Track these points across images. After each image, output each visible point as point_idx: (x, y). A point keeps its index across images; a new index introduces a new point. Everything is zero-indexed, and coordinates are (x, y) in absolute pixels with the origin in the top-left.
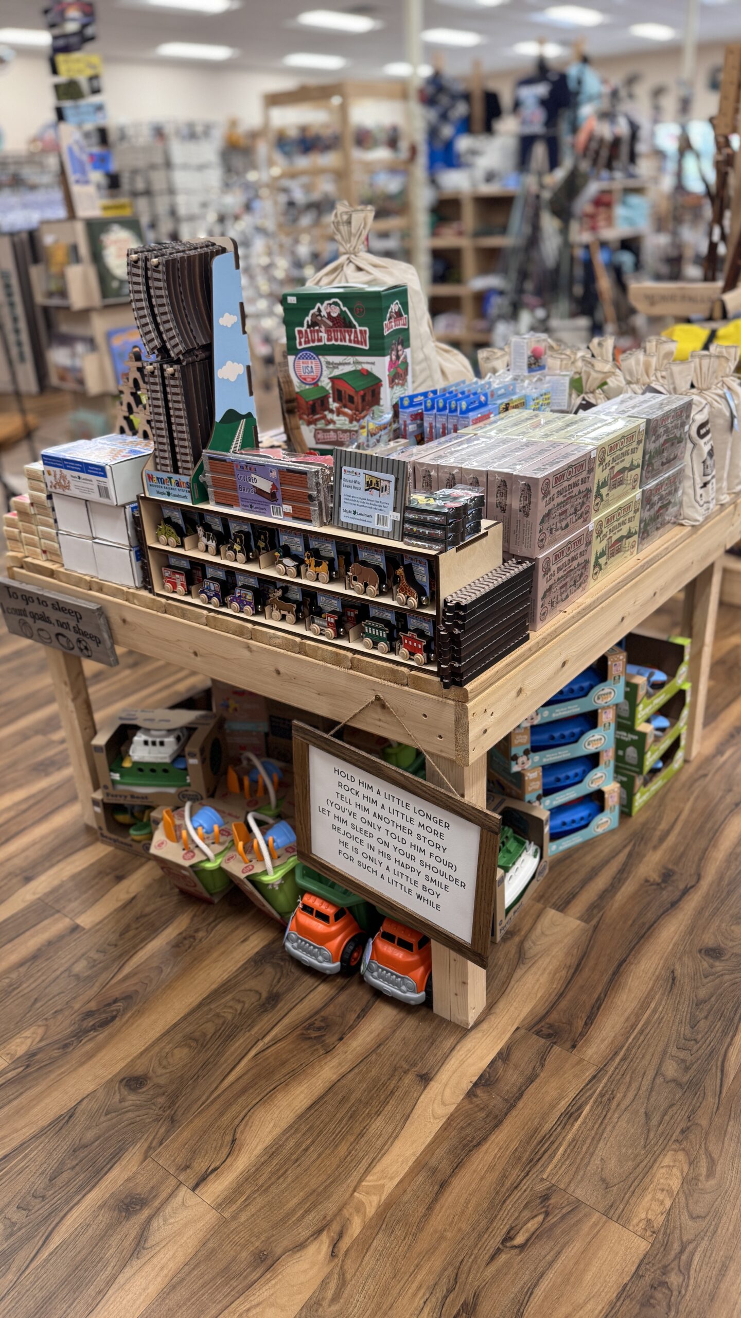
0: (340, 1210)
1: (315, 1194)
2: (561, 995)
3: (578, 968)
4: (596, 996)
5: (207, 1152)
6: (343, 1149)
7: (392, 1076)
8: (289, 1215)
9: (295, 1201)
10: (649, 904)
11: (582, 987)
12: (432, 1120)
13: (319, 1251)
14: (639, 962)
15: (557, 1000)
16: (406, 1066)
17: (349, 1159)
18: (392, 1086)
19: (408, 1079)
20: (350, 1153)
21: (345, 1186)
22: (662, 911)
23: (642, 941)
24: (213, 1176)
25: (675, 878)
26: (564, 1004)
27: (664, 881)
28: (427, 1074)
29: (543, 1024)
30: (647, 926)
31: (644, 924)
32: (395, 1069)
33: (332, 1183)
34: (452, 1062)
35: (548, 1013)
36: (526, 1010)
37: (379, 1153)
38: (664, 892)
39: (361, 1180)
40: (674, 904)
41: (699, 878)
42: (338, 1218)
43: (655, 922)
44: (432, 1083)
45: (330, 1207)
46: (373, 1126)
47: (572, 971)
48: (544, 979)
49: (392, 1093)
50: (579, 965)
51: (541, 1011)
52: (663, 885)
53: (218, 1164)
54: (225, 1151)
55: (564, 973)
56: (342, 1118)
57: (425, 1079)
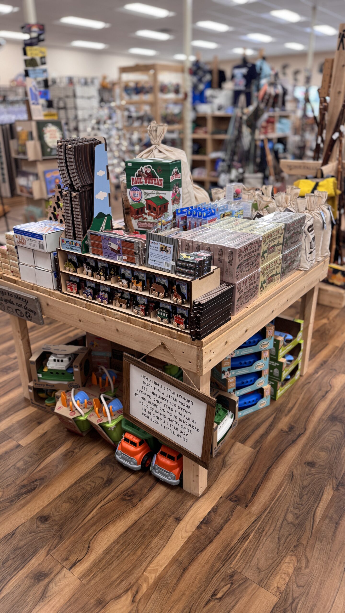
0: (137, 580)
1: (126, 572)
2: (241, 482)
3: (249, 470)
4: (257, 483)
5: (76, 552)
6: (139, 552)
7: (163, 518)
8: (113, 582)
9: (116, 576)
10: (282, 441)
11: (251, 479)
12: (181, 539)
13: (127, 600)
14: (277, 468)
15: (240, 485)
16: (169, 514)
17: (142, 556)
18: (163, 523)
19: (171, 520)
20: (142, 554)
21: (140, 569)
22: (288, 445)
23: (279, 458)
24: (78, 564)
25: (294, 429)
26: (242, 486)
27: (290, 431)
28: (179, 517)
29: (232, 496)
30: (281, 451)
31: (280, 450)
32: (165, 515)
33: (134, 567)
34: (191, 512)
35: (235, 490)
36: (225, 489)
37: (156, 554)
38: (289, 436)
39: (147, 567)
40: (294, 442)
41: (305, 430)
42: (136, 584)
43: (285, 450)
44: (181, 522)
45: (132, 579)
46: (154, 541)
47: (247, 471)
48: (234, 475)
49: (163, 526)
50: (250, 468)
51: (232, 489)
52: (289, 433)
53: (81, 558)
54: (85, 552)
55: (243, 472)
56: (140, 537)
57: (178, 520)
